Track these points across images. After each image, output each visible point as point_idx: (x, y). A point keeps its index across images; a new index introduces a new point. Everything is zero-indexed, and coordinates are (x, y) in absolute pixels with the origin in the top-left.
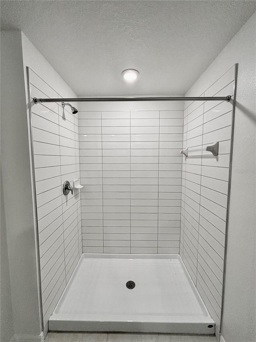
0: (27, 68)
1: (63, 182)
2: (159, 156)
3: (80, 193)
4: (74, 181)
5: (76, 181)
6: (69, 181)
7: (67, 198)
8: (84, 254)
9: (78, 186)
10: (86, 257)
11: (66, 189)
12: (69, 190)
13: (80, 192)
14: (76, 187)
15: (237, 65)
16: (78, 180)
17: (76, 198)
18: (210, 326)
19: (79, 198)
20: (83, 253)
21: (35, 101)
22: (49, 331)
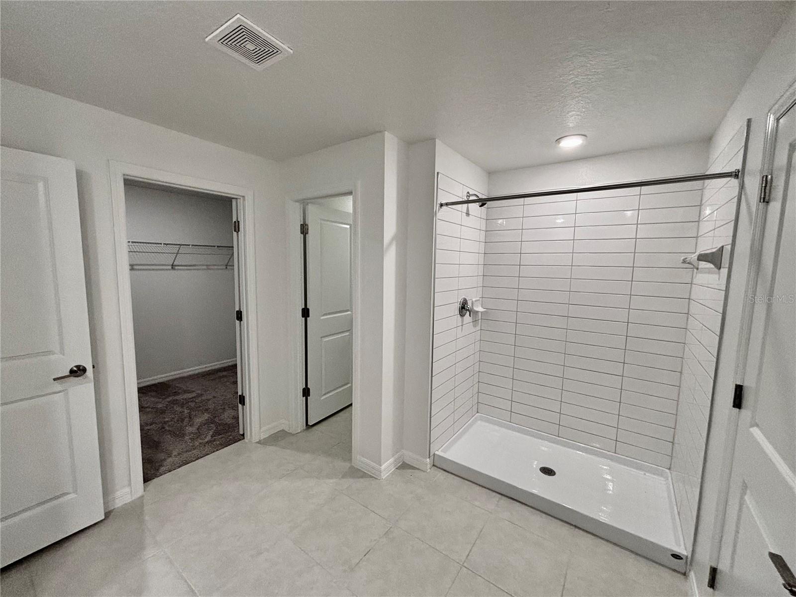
0: (438, 173)
1: (460, 299)
2: (633, 267)
3: (480, 320)
4: (474, 300)
5: (476, 301)
6: (467, 299)
7: (462, 321)
8: (480, 414)
9: (479, 309)
10: (481, 419)
11: (464, 308)
12: (467, 310)
13: (480, 318)
14: (476, 309)
15: (749, 121)
16: (479, 300)
17: (475, 326)
18: (676, 556)
19: (478, 328)
20: (478, 412)
21: (441, 205)
22: (434, 465)
